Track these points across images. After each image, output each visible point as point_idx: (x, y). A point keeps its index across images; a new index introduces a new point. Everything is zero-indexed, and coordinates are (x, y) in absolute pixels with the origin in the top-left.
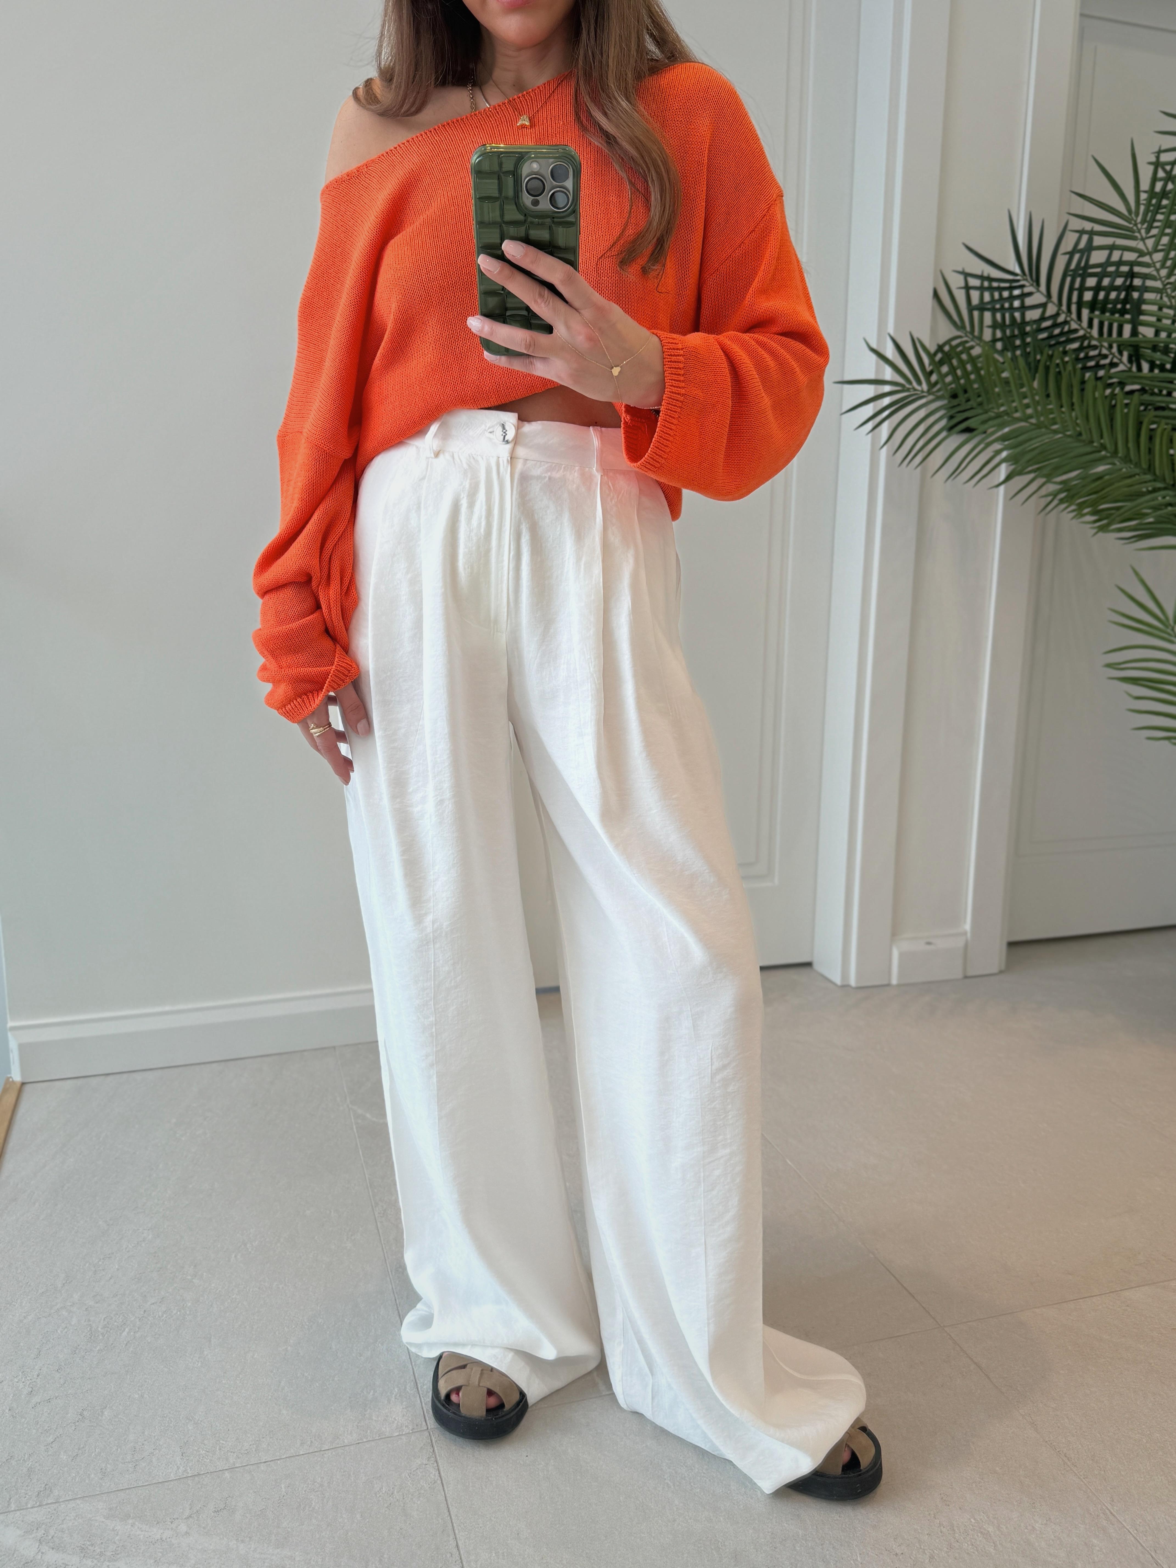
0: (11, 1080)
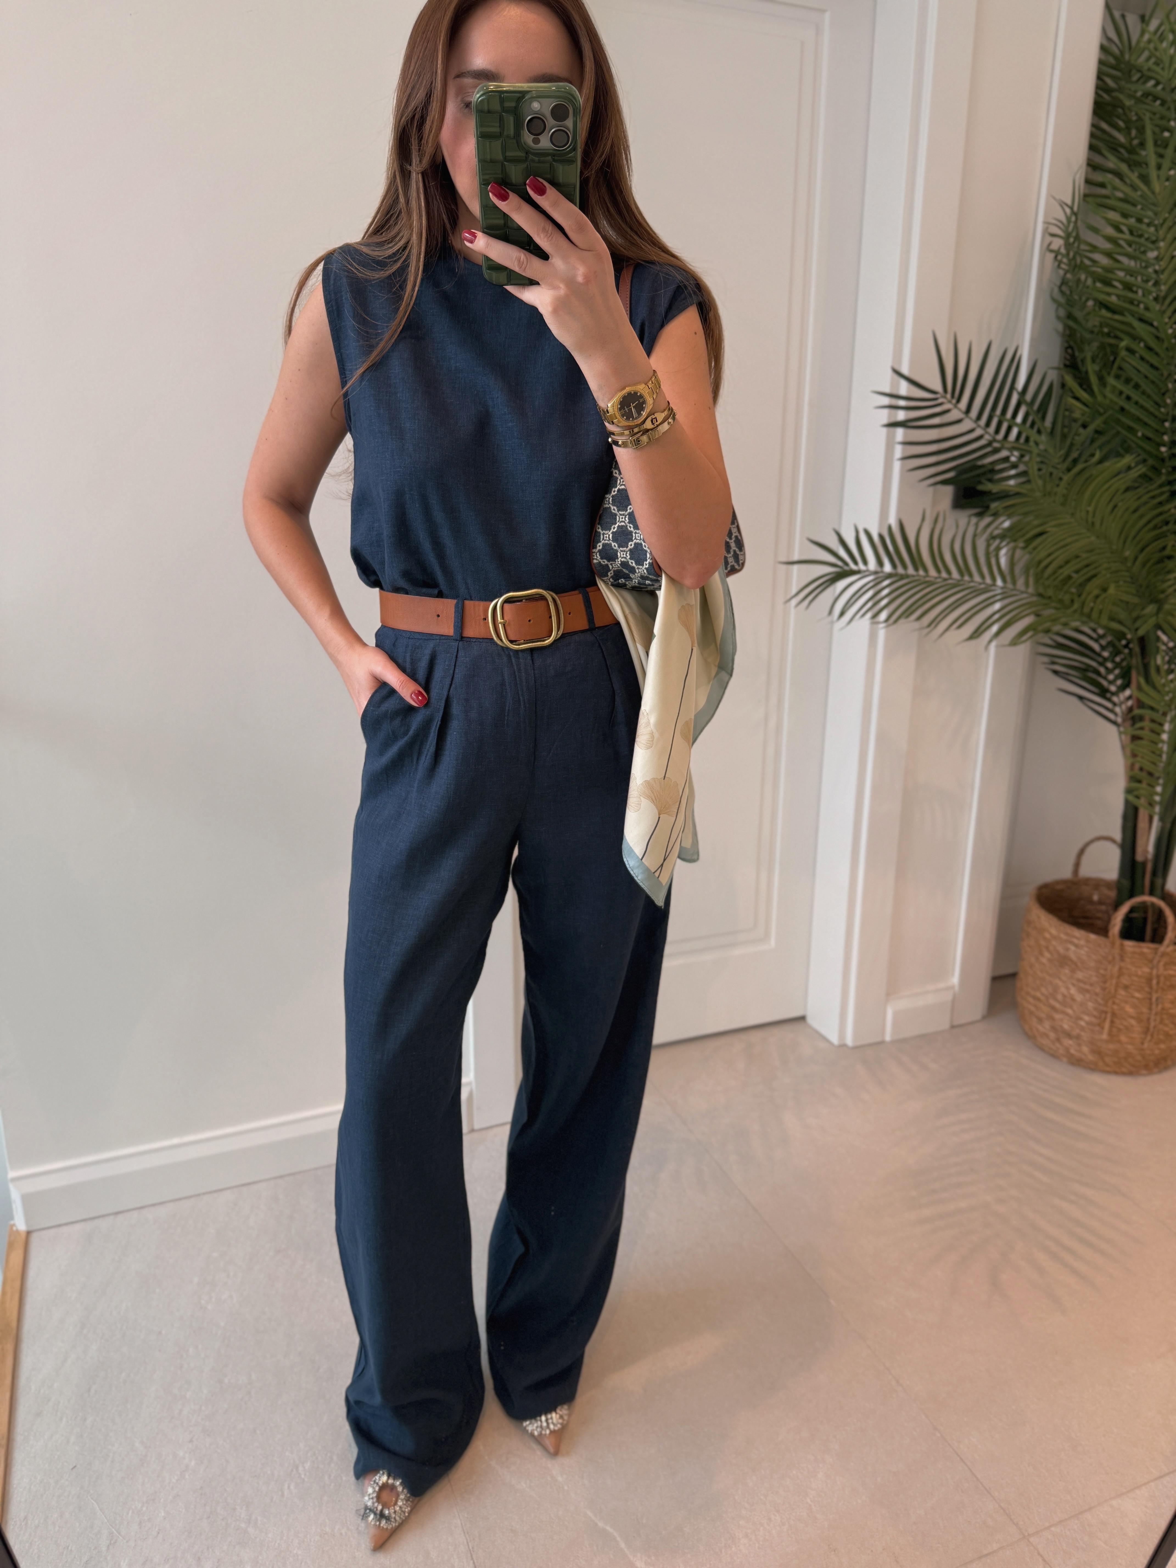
0: (14, 1229)
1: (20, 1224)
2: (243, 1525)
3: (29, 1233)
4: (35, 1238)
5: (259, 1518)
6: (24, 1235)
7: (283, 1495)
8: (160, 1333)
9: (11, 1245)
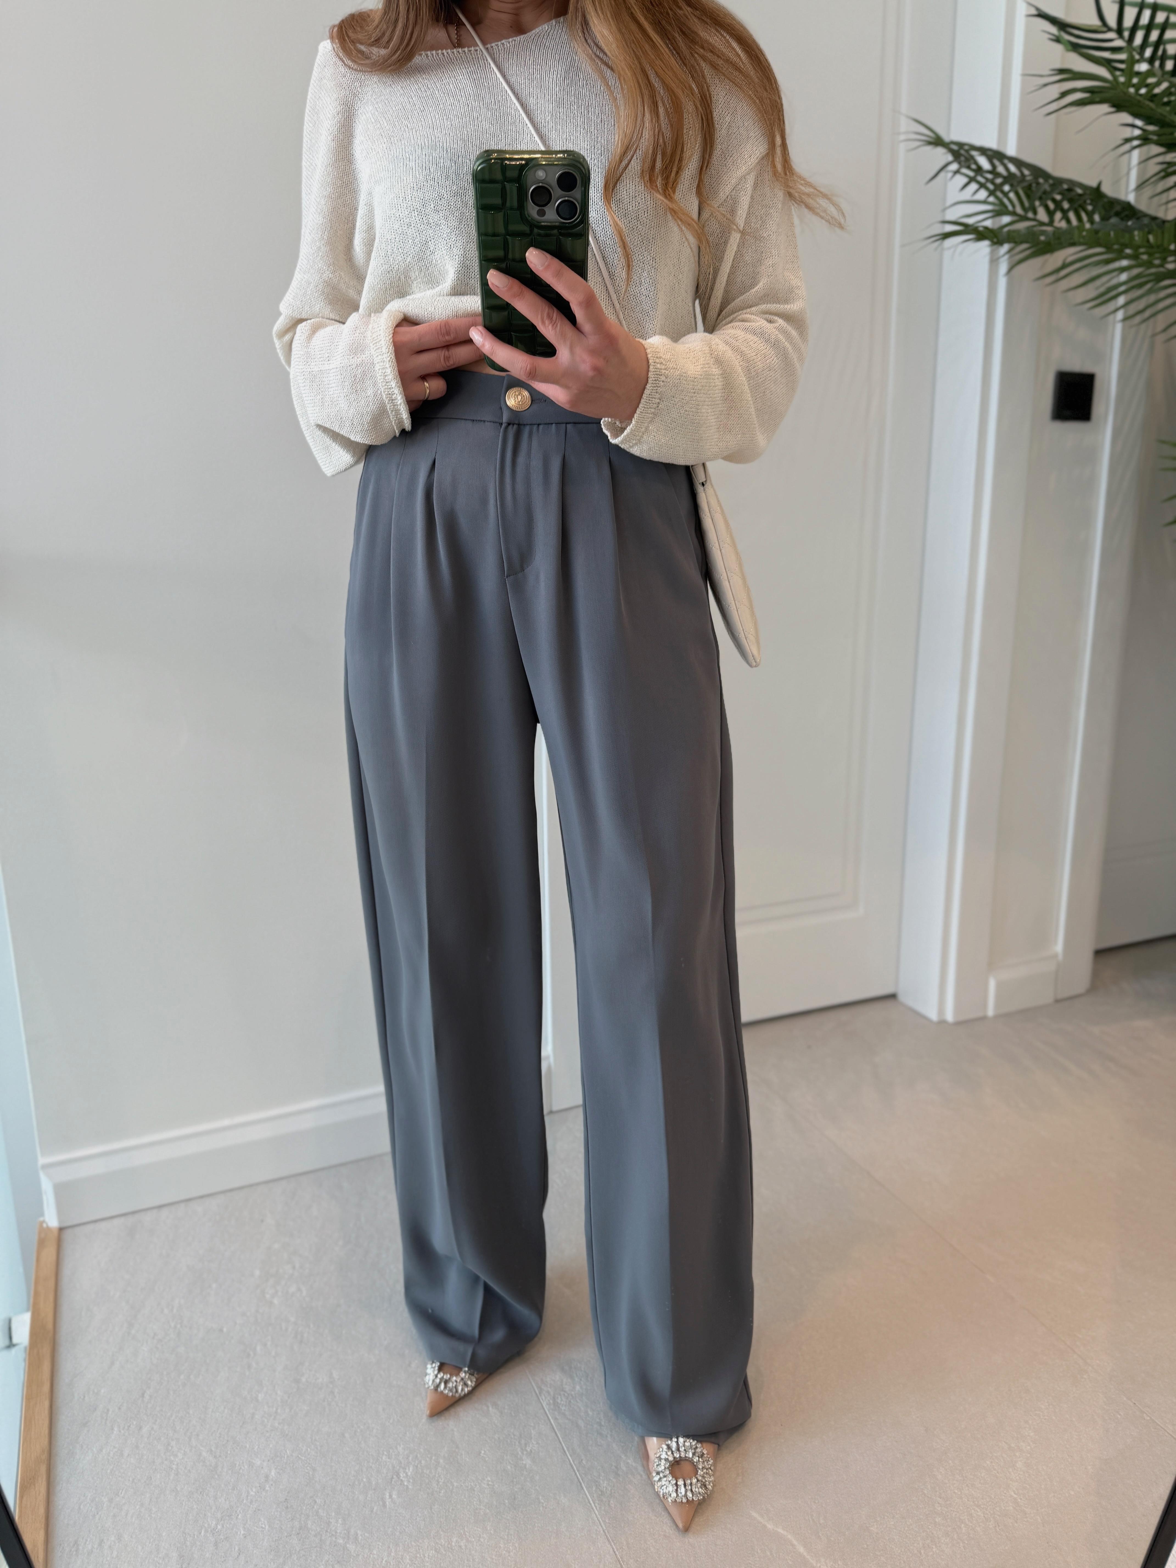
0: (45, 1225)
1: (52, 1220)
2: (341, 1541)
3: (61, 1229)
4: (68, 1235)
5: (359, 1532)
6: (56, 1233)
7: (384, 1505)
8: (221, 1330)
9: (42, 1243)
